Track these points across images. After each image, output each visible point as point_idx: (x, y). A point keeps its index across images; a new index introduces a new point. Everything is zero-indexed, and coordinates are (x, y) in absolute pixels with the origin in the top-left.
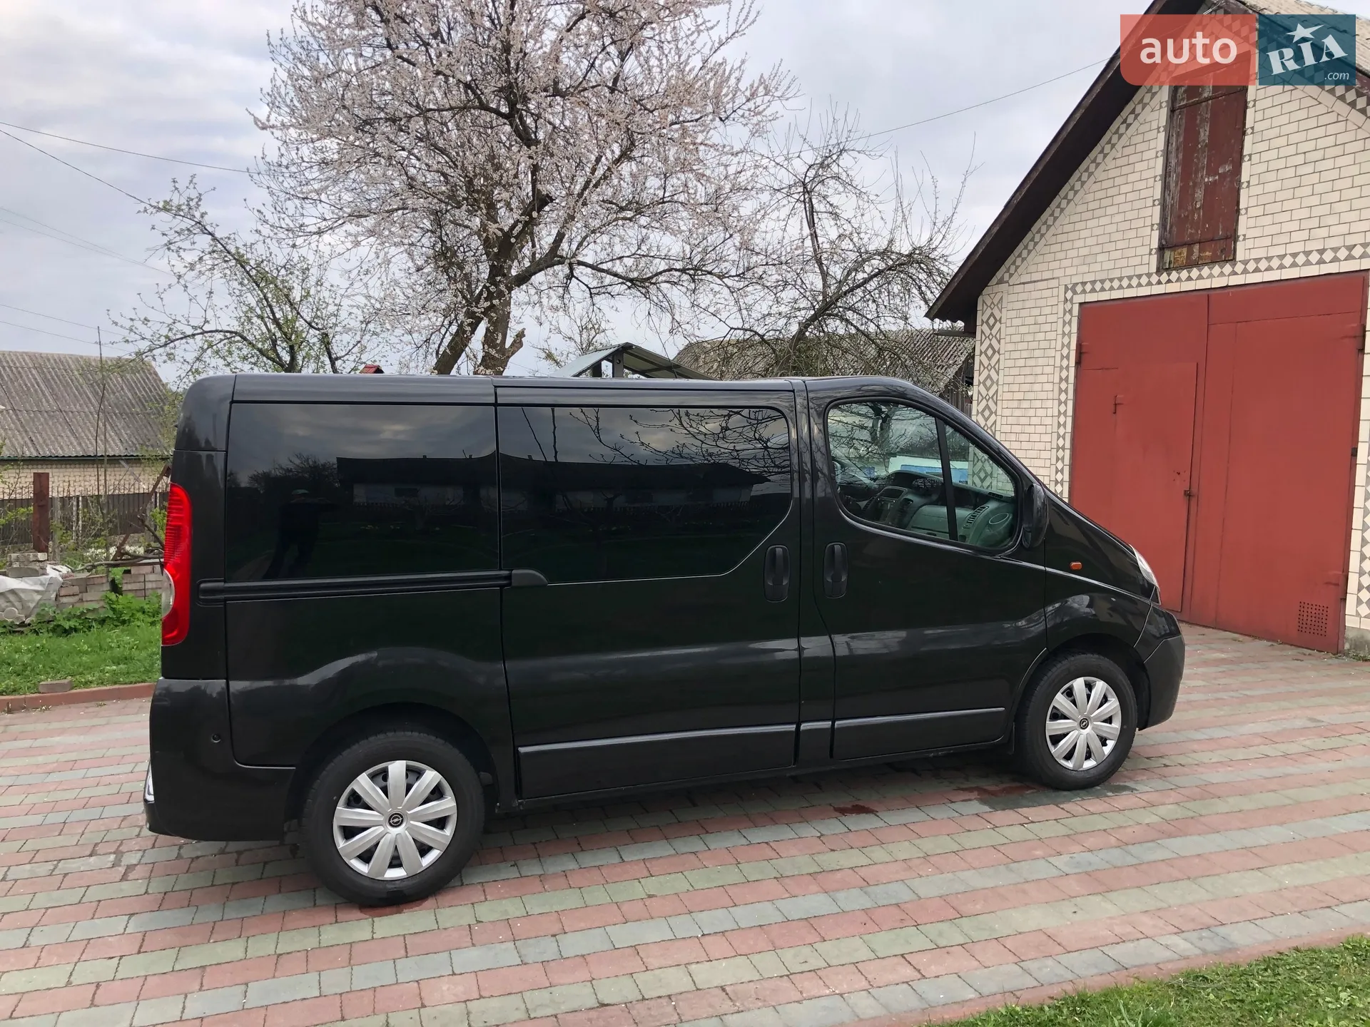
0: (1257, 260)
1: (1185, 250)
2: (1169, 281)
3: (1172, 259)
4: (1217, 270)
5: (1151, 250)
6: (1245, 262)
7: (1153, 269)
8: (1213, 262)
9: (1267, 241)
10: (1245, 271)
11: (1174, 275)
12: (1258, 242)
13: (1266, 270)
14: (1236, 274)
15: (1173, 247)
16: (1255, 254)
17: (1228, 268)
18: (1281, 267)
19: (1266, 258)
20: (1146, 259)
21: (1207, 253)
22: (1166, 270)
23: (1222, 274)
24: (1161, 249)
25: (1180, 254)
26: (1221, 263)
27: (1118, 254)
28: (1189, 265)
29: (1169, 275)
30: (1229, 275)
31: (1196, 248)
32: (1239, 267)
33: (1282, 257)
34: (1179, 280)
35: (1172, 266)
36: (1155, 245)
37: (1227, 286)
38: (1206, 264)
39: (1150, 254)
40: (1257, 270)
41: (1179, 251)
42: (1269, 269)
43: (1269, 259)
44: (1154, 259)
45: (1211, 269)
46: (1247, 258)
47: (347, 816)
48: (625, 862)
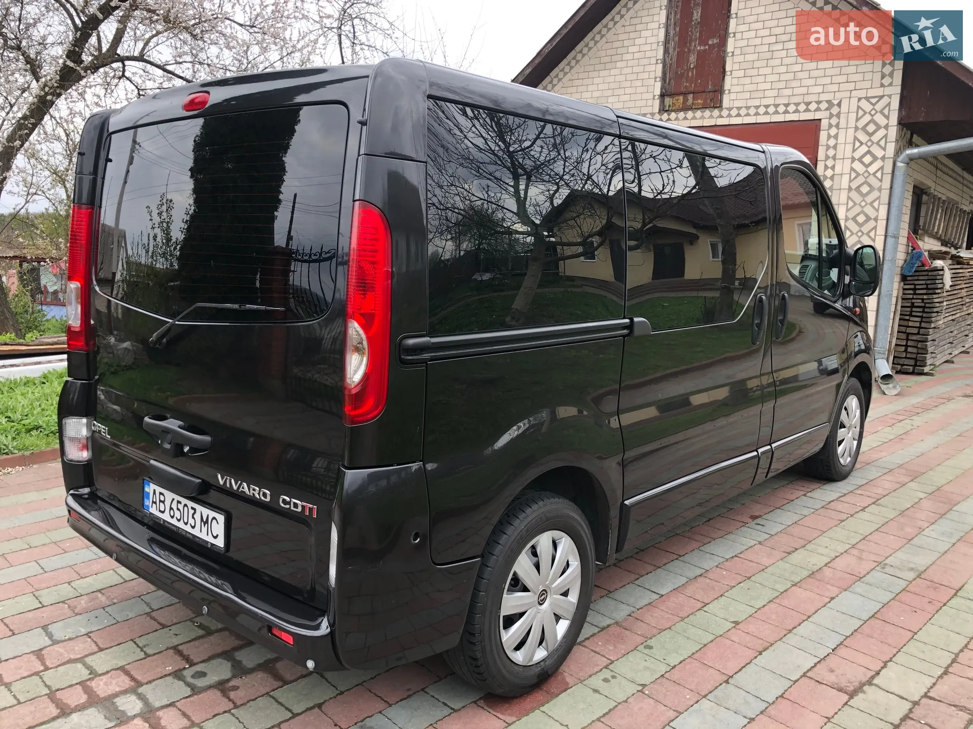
0: (739, 108)
1: (681, 98)
2: (669, 119)
3: (671, 104)
4: (707, 113)
5: (654, 96)
6: (730, 109)
7: (656, 110)
8: (704, 107)
9: (747, 95)
10: (729, 116)
11: (673, 115)
12: (740, 96)
13: (745, 115)
14: (722, 117)
15: (671, 95)
16: (738, 104)
17: (716, 112)
18: (757, 114)
19: (746, 107)
20: (650, 103)
21: (699, 101)
22: (666, 111)
23: (711, 117)
24: (662, 96)
25: (678, 100)
26: (711, 109)
27: (627, 98)
28: (685, 109)
29: (669, 115)
30: (717, 118)
31: (690, 97)
32: (725, 113)
33: (757, 107)
34: (677, 119)
35: (670, 108)
36: (658, 92)
37: (716, 125)
38: (698, 109)
39: (654, 99)
40: (738, 115)
41: (677, 98)
42: (748, 115)
43: (748, 108)
44: (657, 103)
45: (711, 112)
46: (731, 106)
47: (511, 602)
48: (662, 596)
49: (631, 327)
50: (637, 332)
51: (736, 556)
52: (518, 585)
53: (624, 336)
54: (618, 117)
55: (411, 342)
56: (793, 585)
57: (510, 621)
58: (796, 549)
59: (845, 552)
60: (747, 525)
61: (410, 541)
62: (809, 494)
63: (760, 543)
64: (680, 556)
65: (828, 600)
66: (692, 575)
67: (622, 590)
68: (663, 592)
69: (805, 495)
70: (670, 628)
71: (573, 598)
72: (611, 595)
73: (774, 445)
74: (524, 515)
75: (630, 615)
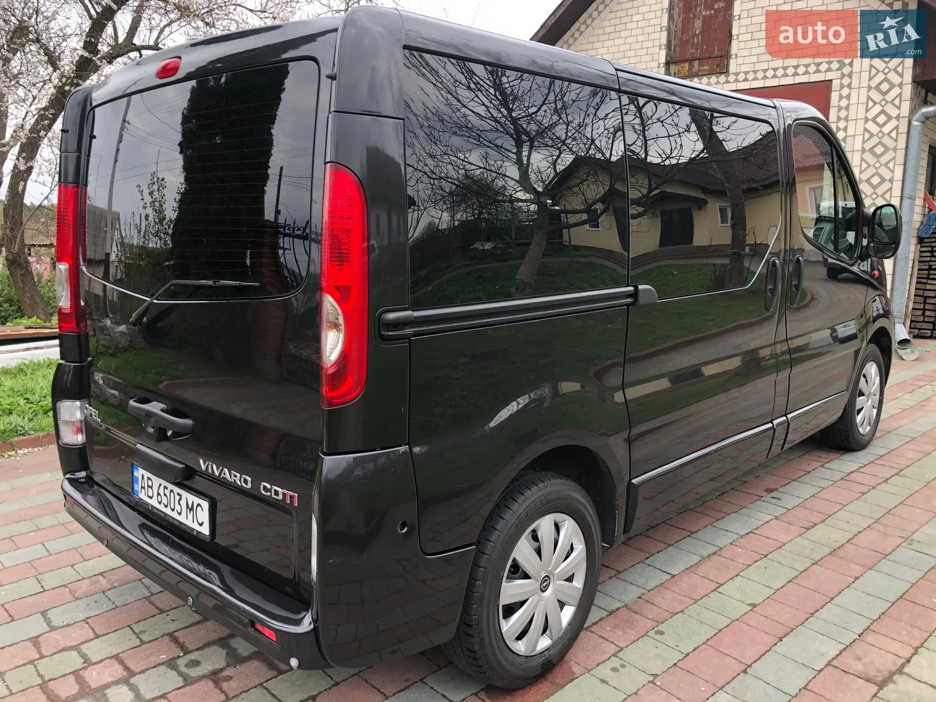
0: (746, 73)
1: (687, 65)
3: (676, 71)
4: (714, 79)
5: (659, 64)
6: (737, 74)
8: (710, 74)
9: (755, 59)
10: (736, 81)
12: (747, 60)
13: (753, 80)
14: (729, 82)
15: (676, 63)
16: (744, 68)
17: (723, 78)
18: (765, 78)
19: (753, 71)
21: (705, 67)
23: (718, 82)
24: (668, 64)
25: (683, 67)
26: (718, 75)
28: (691, 75)
30: (723, 84)
31: (696, 63)
32: (732, 78)
33: (765, 71)
35: (677, 75)
36: (663, 60)
38: (704, 75)
39: (659, 67)
40: (746, 80)
41: (682, 65)
42: (756, 79)
43: (755, 72)
45: (718, 78)
46: (738, 71)
47: (510, 590)
48: (674, 576)
49: (635, 295)
50: (642, 300)
51: (751, 532)
52: (517, 572)
53: (628, 305)
54: (617, 70)
55: (391, 316)
56: (814, 564)
57: (510, 610)
58: (816, 525)
59: (868, 527)
60: (762, 499)
61: (397, 530)
62: (827, 465)
63: (776, 518)
64: (693, 533)
65: (851, 580)
66: (705, 553)
67: (632, 570)
68: (674, 572)
69: (822, 466)
70: (682, 611)
71: (579, 583)
72: (620, 576)
73: (789, 416)
74: (522, 498)
75: (640, 598)
